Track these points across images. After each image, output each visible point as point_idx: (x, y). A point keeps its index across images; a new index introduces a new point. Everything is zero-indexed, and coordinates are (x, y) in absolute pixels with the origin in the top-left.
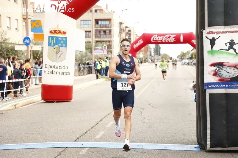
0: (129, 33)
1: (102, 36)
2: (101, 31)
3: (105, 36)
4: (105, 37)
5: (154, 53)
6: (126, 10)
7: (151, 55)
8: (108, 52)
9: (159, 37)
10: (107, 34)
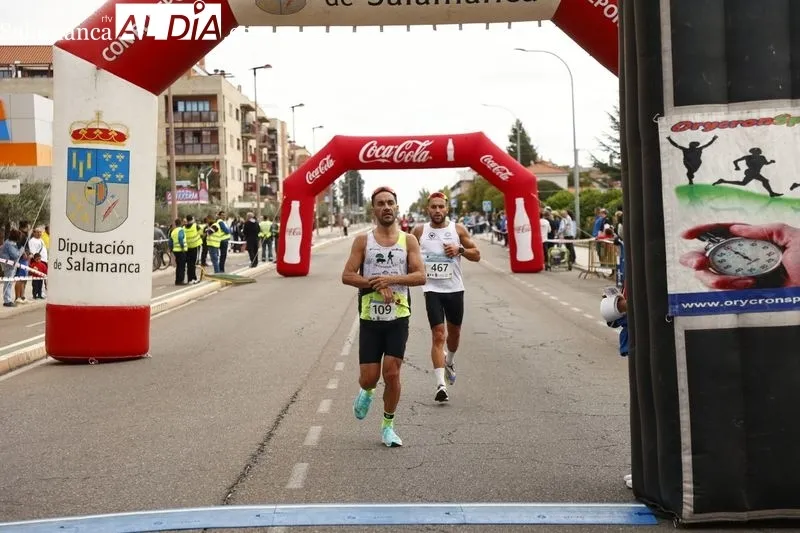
0: (271, 138)
1: (188, 149)
2: (186, 134)
3: (198, 148)
4: (199, 151)
5: (342, 197)
6: (268, 66)
7: (335, 204)
8: (211, 194)
9: (382, 147)
10: (204, 141)
